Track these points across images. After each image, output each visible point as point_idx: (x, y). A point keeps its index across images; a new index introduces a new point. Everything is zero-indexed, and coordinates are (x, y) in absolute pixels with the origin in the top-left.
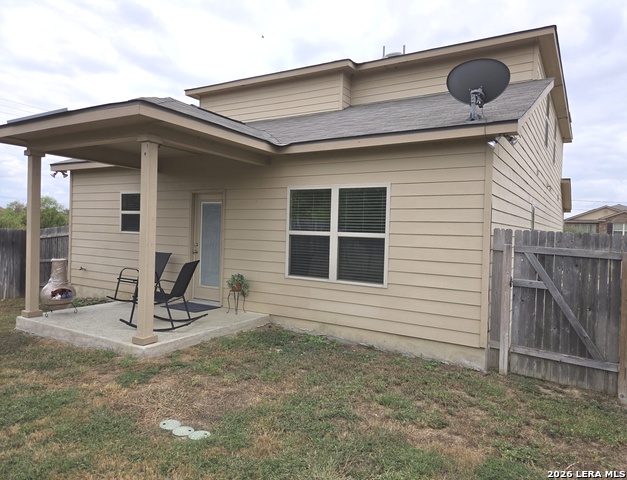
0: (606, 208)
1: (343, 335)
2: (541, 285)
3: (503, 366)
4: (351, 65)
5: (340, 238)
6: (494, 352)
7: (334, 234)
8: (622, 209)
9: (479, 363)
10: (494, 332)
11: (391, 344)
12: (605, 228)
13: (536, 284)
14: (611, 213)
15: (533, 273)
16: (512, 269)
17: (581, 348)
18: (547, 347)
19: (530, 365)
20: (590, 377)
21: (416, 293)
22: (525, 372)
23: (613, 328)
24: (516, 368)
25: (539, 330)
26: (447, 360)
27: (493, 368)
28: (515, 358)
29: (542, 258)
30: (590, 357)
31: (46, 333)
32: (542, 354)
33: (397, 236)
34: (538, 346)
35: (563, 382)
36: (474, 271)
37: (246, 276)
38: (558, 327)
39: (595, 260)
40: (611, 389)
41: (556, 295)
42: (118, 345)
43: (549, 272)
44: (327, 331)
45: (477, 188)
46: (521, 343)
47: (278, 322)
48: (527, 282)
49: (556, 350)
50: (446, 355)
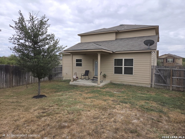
0: (166, 55)
1: (125, 83)
2: (159, 74)
3: (153, 86)
4: (117, 31)
5: (124, 67)
6: (152, 85)
7: (123, 67)
8: (170, 55)
9: (149, 86)
10: (152, 81)
11: (134, 84)
12: (165, 60)
13: (158, 74)
14: (167, 56)
15: (158, 72)
16: (154, 72)
17: (165, 83)
18: (160, 83)
19: (157, 86)
20: (166, 87)
21: (139, 76)
22: (156, 87)
23: (170, 80)
24: (155, 87)
25: (159, 81)
26: (144, 86)
27: (151, 87)
28: (155, 85)
29: (159, 70)
30: (166, 84)
31: (78, 84)
32: (159, 84)
33: (135, 67)
34: (158, 83)
35: (162, 88)
36: (149, 72)
37: (106, 74)
38: (161, 80)
39: (167, 70)
40: (169, 88)
41: (161, 75)
42: (95, 85)
43: (160, 72)
44: (122, 83)
45: (149, 59)
46: (156, 83)
47: (112, 82)
48: (157, 73)
49: (161, 83)
50: (144, 85)
